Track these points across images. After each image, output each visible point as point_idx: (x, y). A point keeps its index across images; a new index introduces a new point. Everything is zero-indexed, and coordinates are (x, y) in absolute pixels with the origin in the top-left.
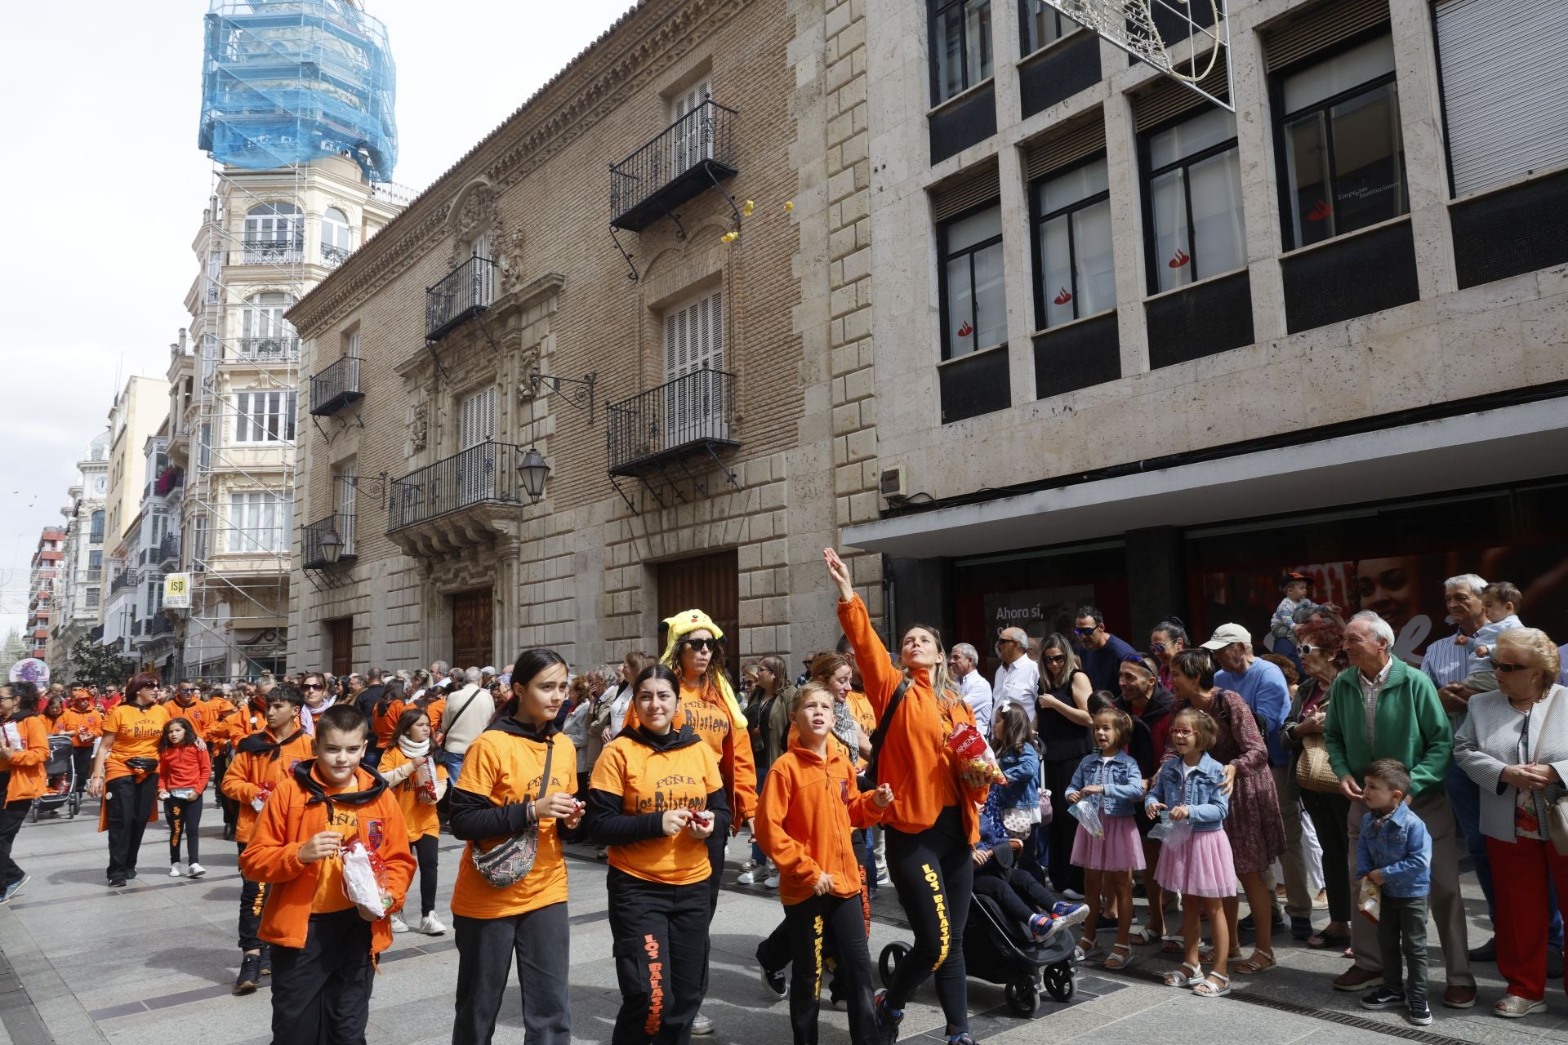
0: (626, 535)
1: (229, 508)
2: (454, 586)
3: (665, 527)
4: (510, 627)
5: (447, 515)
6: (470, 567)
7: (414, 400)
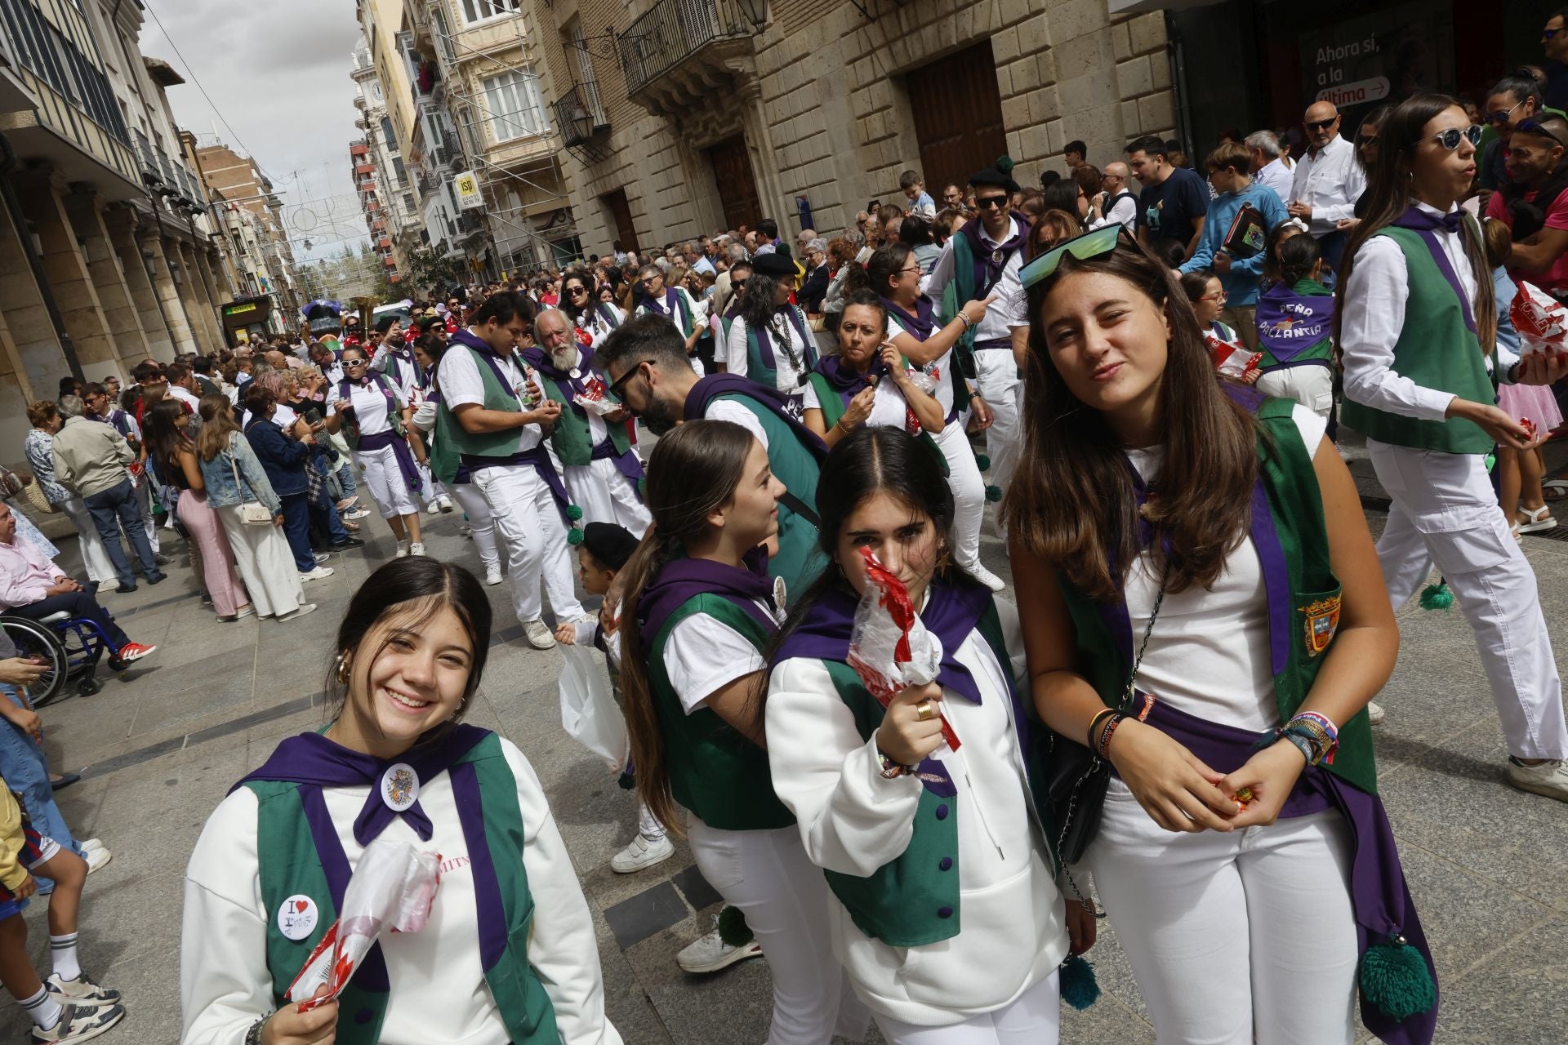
0: (866, 48)
1: (485, 95)
2: (706, 140)
3: (905, 29)
4: (770, 174)
5: (679, 65)
6: (717, 117)
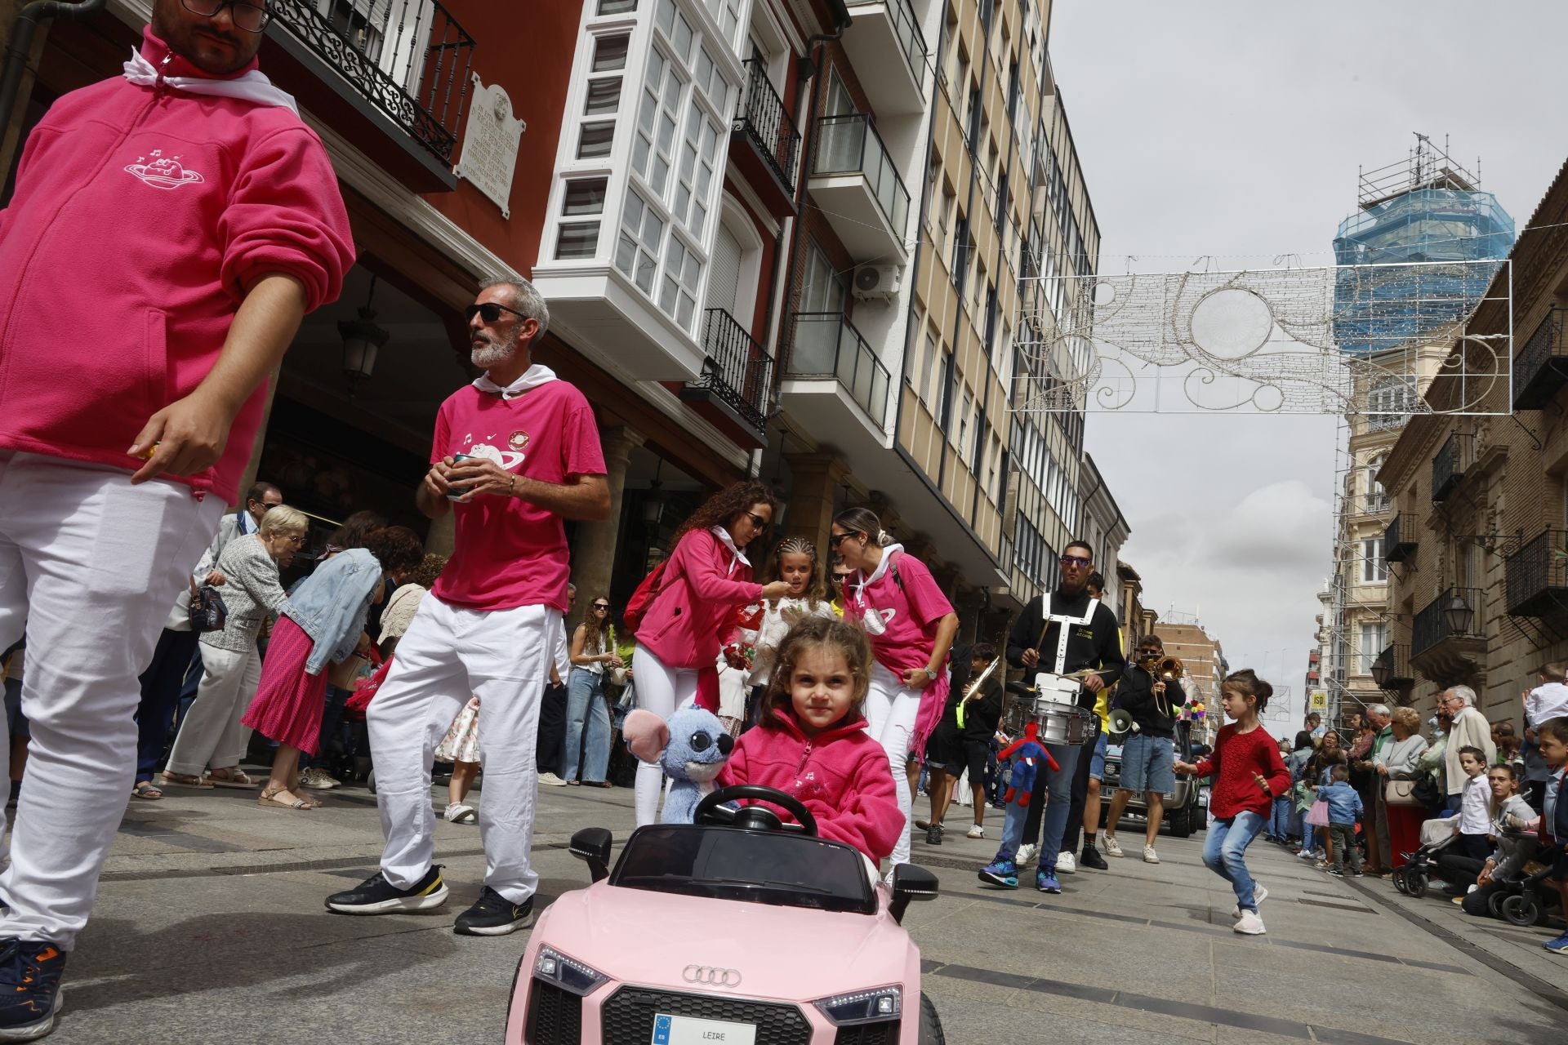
1: (1361, 636)
7: (1439, 551)
